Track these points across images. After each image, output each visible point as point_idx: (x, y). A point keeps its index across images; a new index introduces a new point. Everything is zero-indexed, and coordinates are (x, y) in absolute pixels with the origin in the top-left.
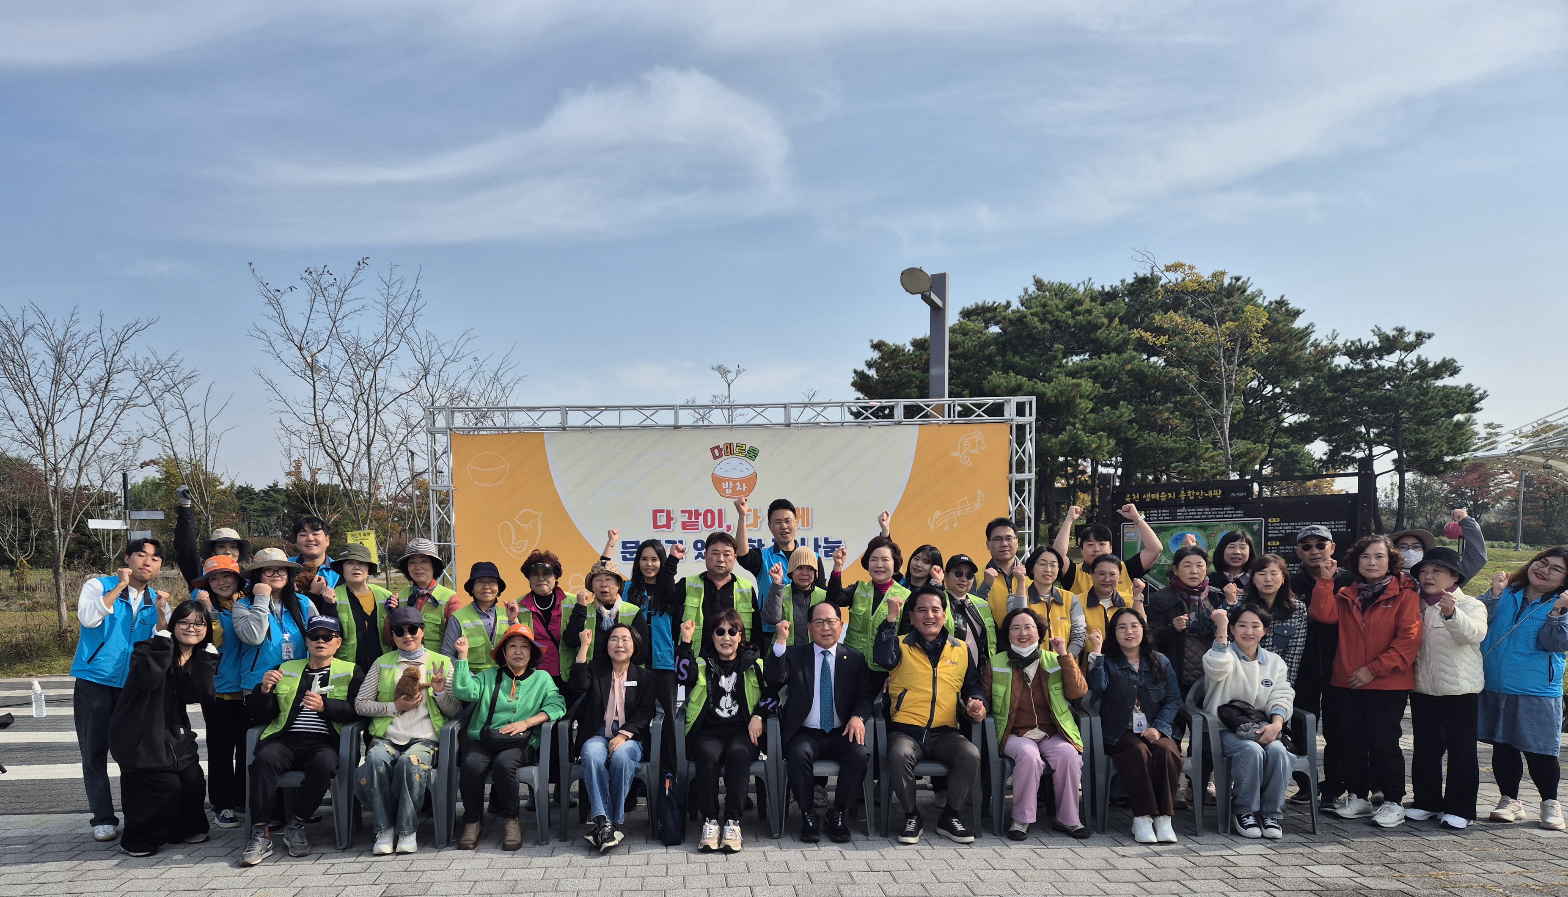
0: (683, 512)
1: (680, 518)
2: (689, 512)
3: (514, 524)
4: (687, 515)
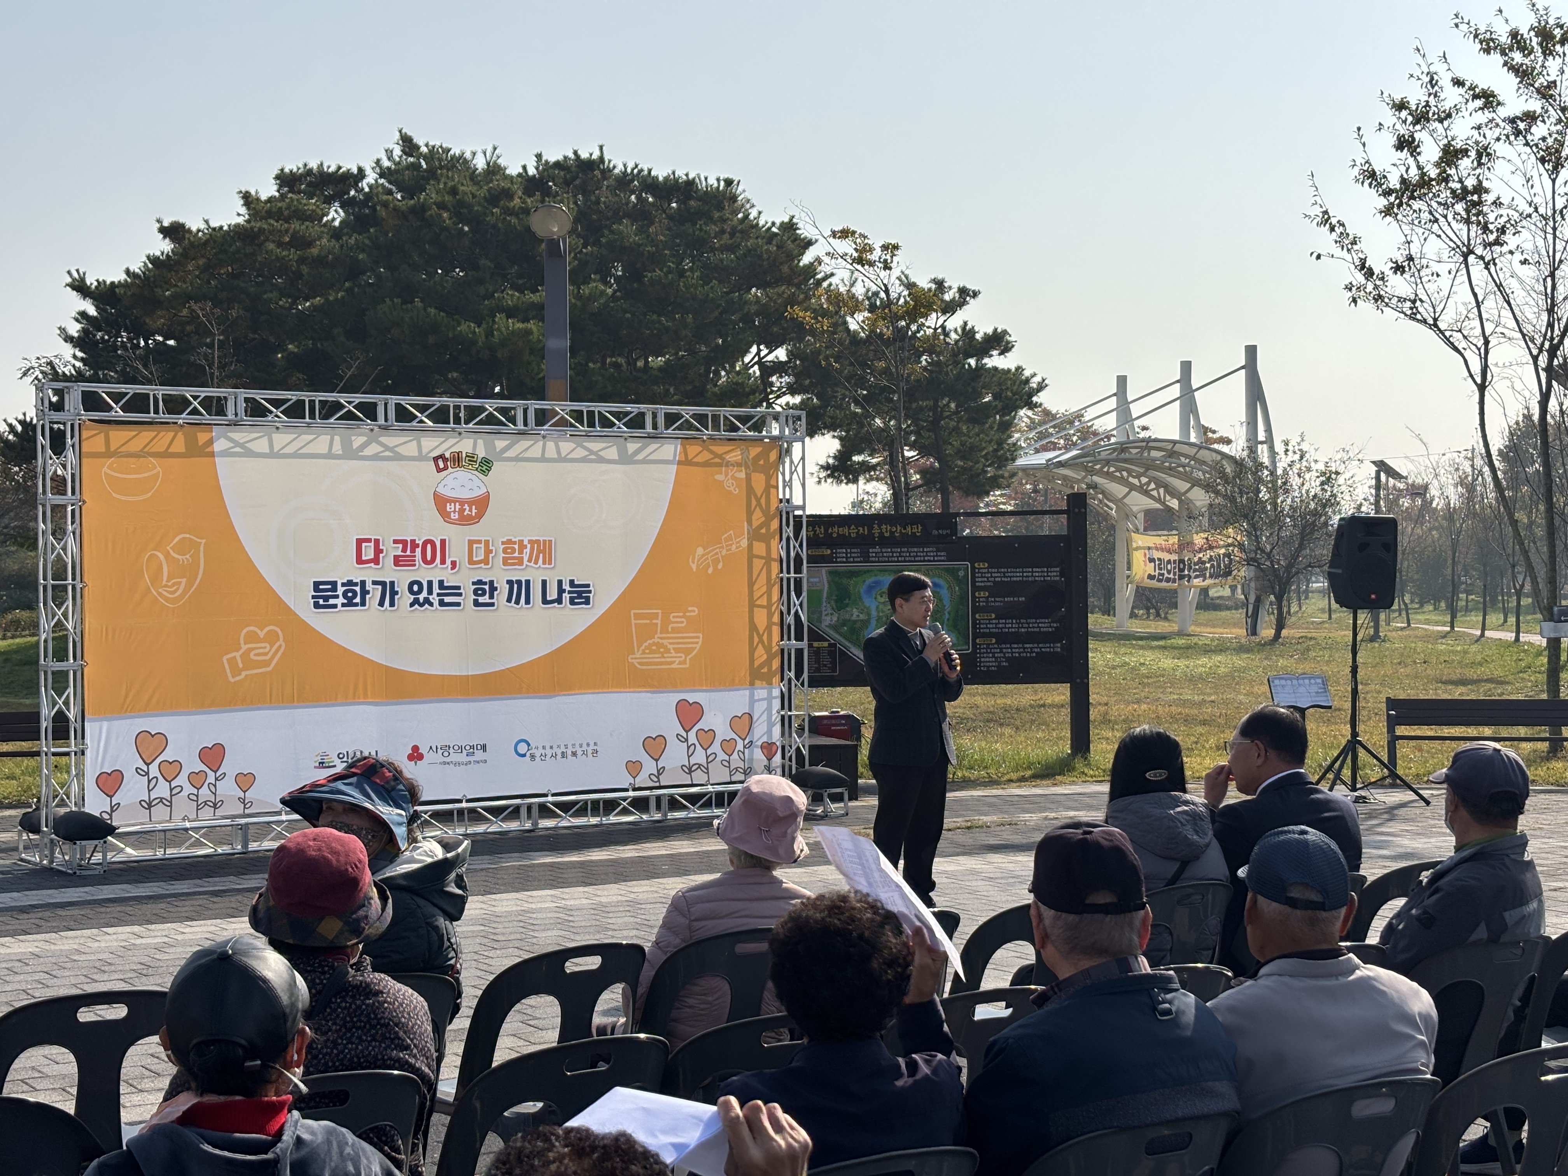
0: (395, 542)
1: (391, 550)
2: (404, 542)
3: (167, 555)
4: (401, 546)
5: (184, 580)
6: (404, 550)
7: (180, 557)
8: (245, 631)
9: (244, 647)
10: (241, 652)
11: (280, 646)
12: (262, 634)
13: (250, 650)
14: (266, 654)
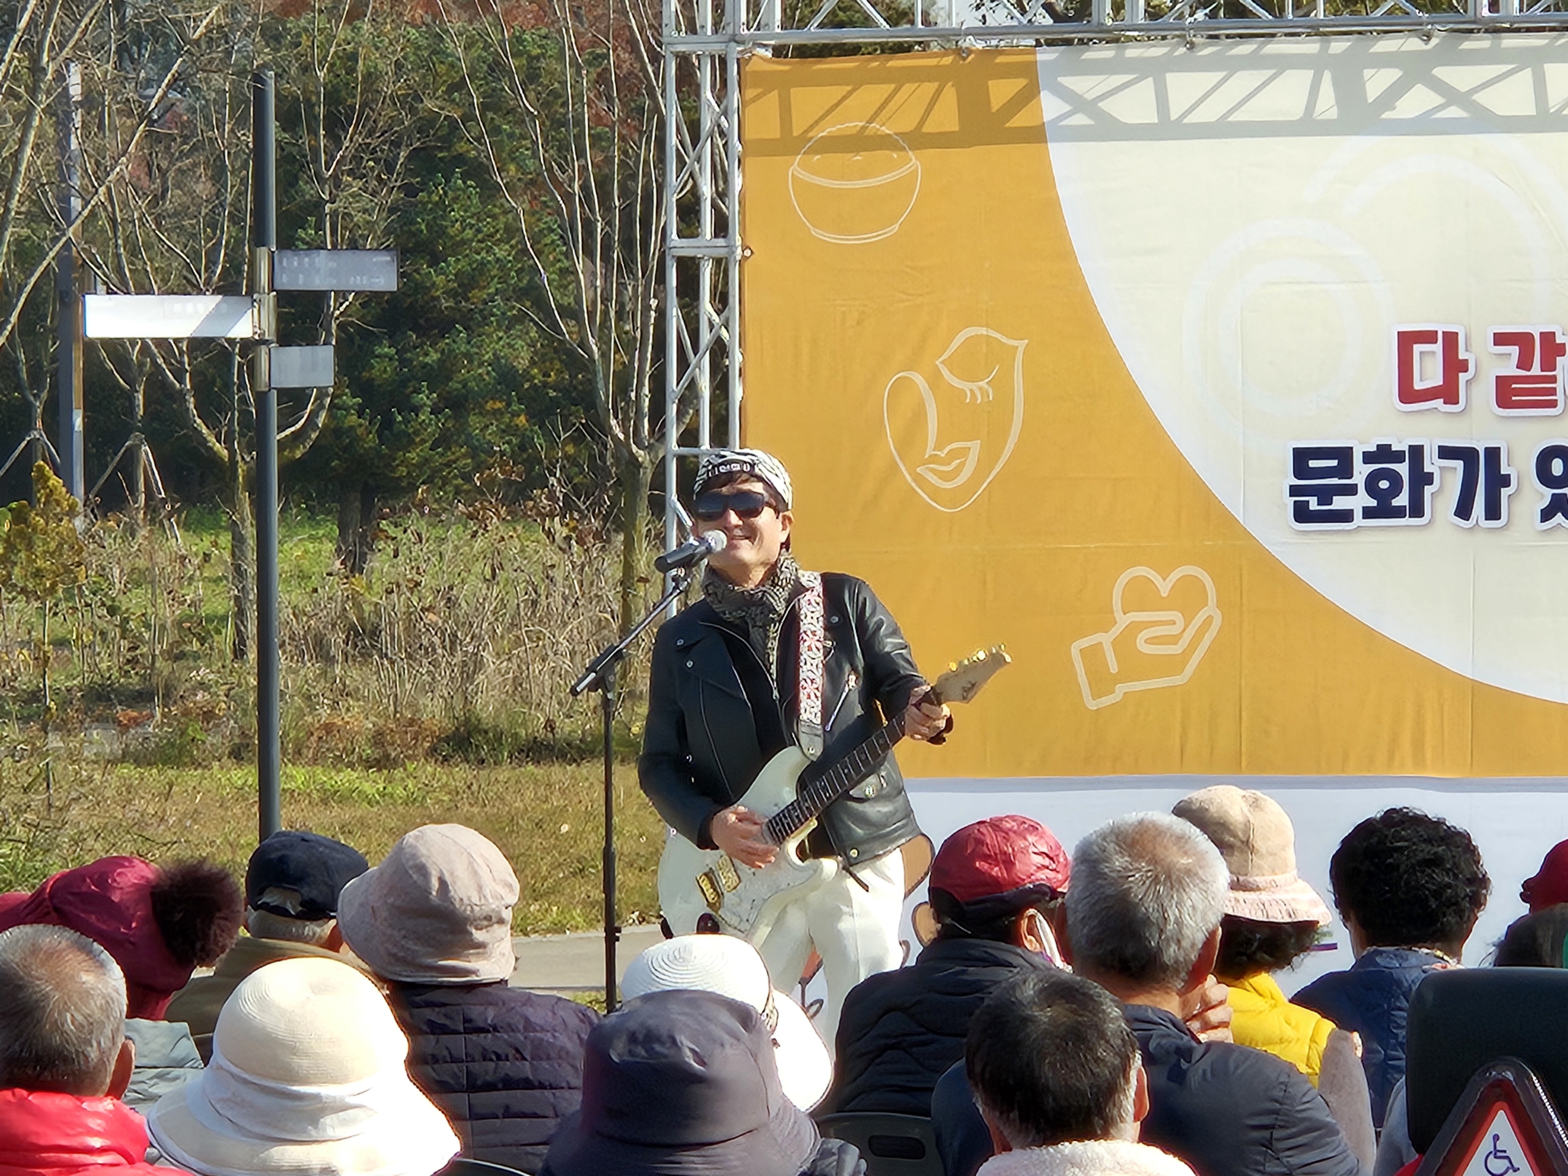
0: (1501, 339)
1: (1490, 364)
2: (1522, 340)
3: (934, 380)
4: (1514, 350)
5: (975, 446)
6: (1524, 362)
7: (966, 386)
8: (1124, 578)
9: (1123, 620)
10: (1115, 631)
11: (1209, 620)
12: (1164, 587)
13: (1135, 628)
14: (1173, 640)
